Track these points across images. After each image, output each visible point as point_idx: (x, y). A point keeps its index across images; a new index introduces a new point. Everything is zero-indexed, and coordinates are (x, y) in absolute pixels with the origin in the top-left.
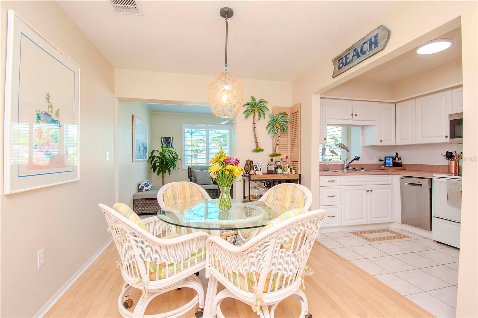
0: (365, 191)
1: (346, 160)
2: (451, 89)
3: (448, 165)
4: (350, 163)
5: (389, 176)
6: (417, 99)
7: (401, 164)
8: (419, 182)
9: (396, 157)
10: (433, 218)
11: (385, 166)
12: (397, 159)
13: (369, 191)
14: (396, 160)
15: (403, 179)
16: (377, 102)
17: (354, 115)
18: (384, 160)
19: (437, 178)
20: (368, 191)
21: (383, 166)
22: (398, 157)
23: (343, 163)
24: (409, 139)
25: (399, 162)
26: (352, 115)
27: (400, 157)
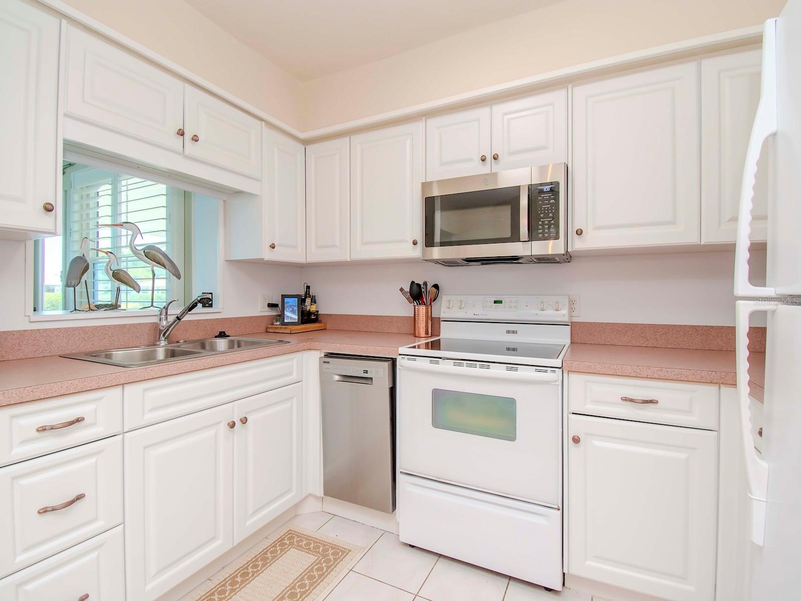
0: (223, 427)
1: (166, 308)
2: (424, 118)
3: (413, 315)
4: (178, 318)
5: (293, 359)
6: (353, 138)
7: (316, 314)
8: (366, 372)
9: (306, 297)
10: (399, 476)
11: (283, 324)
12: (308, 300)
13: (238, 423)
14: (306, 304)
15: (329, 362)
16: (261, 119)
17: (188, 136)
18: (280, 306)
19: (409, 359)
20: (232, 425)
21: (278, 323)
22: (310, 297)
23: (155, 320)
24: (335, 246)
25: (313, 308)
26: (181, 133)
27: (315, 296)
